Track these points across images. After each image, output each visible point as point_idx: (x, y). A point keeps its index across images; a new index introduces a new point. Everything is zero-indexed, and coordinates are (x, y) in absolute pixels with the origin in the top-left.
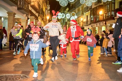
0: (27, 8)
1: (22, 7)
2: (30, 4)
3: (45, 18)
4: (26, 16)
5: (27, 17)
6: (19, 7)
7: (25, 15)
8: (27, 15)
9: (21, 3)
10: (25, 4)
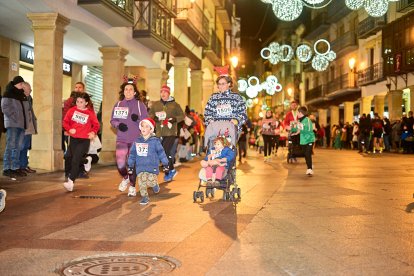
0: (165, 33)
1: (147, 28)
2: (175, 17)
3: (226, 61)
4: (163, 58)
5: (165, 60)
6: (137, 28)
7: (158, 55)
8: (163, 53)
9: (146, 15)
10: (157, 17)
